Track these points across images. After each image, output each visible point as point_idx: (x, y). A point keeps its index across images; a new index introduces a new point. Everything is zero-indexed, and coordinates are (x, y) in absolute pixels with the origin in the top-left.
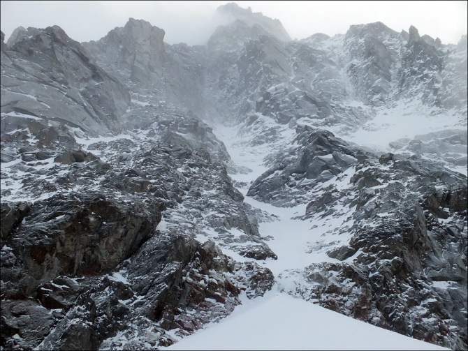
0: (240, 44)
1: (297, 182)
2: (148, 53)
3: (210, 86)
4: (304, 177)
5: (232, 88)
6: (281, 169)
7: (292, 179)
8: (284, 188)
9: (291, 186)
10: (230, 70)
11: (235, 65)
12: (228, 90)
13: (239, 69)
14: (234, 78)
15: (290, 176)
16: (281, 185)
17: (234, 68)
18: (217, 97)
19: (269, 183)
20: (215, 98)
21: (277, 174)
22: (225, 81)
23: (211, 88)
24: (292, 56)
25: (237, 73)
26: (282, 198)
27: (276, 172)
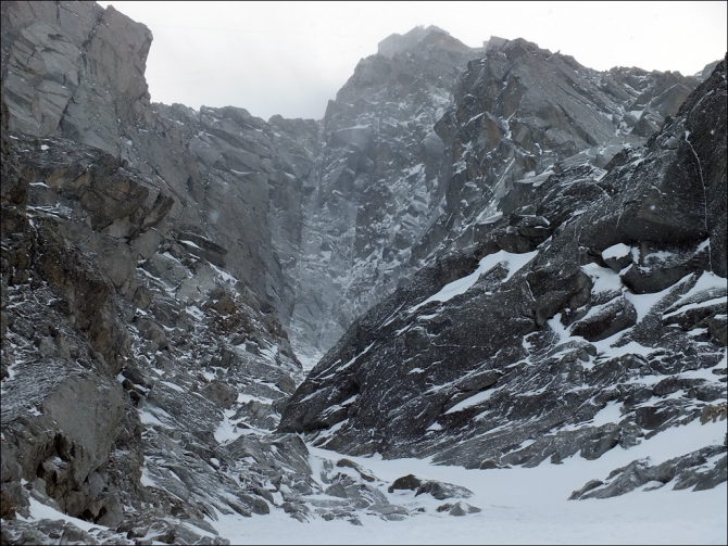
0: (436, 97)
1: (644, 304)
2: (65, 80)
3: (325, 247)
4: (697, 267)
5: (401, 241)
6: (525, 239)
7: (606, 282)
8: (543, 341)
9: (595, 330)
10: (398, 186)
11: (417, 169)
12: (386, 252)
13: (429, 178)
14: (413, 211)
15: (591, 269)
16: (521, 329)
17: (412, 179)
18: (347, 281)
19: (433, 327)
20: (338, 286)
21: (499, 271)
22: (377, 226)
23: (327, 255)
24: (628, 109)
25: (422, 192)
26: (525, 408)
27: (488, 263)
